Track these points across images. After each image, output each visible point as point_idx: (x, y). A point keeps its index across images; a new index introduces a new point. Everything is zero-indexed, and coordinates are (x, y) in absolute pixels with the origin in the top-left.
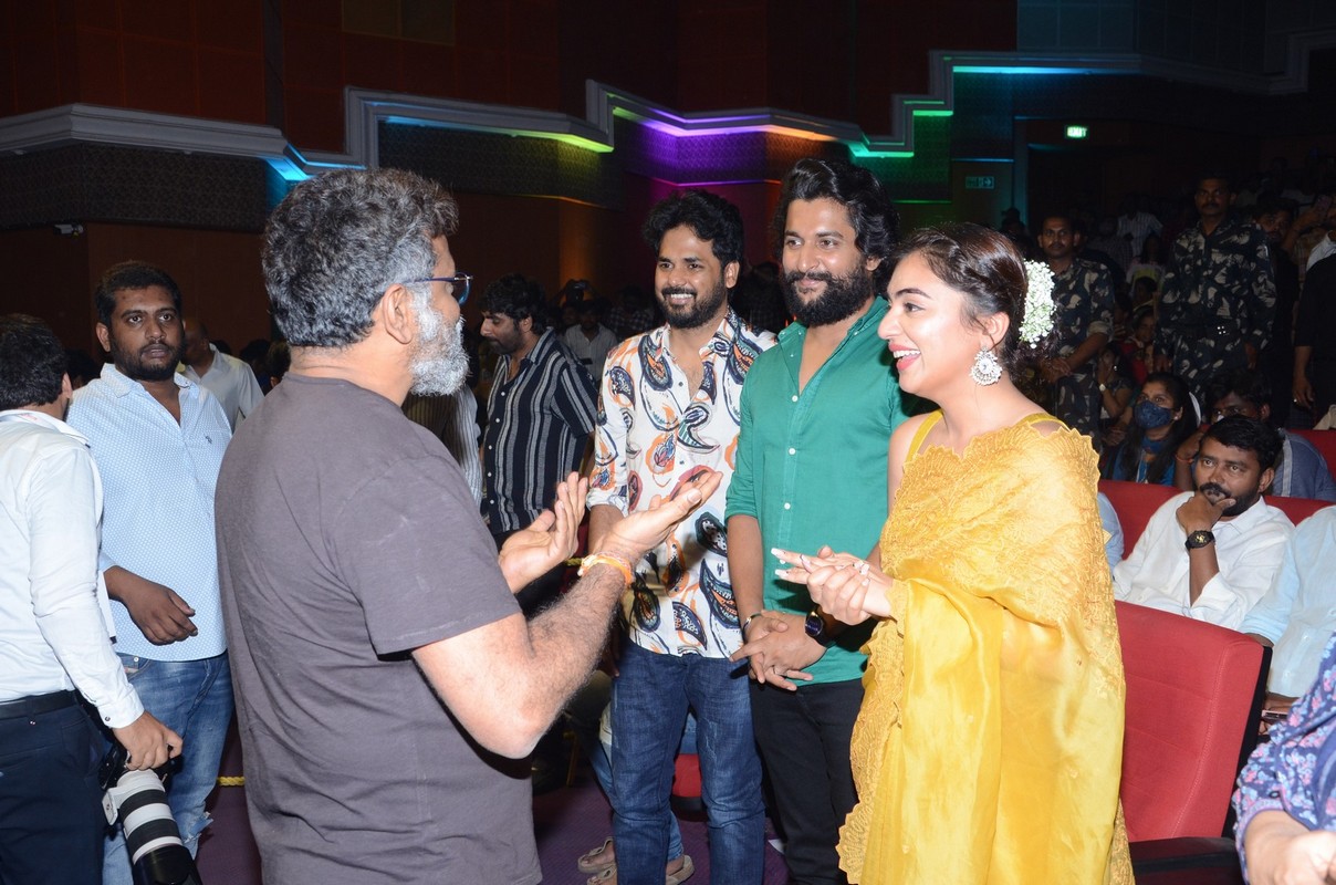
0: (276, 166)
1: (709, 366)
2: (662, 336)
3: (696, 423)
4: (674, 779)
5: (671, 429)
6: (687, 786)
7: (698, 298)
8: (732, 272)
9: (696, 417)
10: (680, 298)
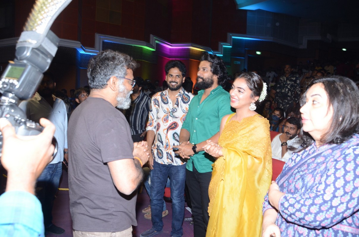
4: (164, 193)
5: (168, 113)
6: (168, 195)
7: (178, 84)
8: (184, 79)
9: (174, 111)
10: (173, 84)
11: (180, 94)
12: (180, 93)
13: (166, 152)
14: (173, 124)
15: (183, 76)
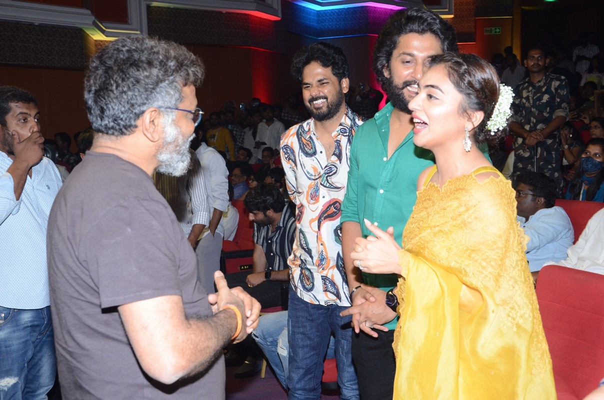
0: (88, 32)
1: (338, 142)
2: (309, 124)
3: (330, 174)
5: (317, 179)
7: (329, 100)
9: (330, 171)
11: (342, 127)
12: (341, 125)
13: (322, 276)
14: (330, 206)
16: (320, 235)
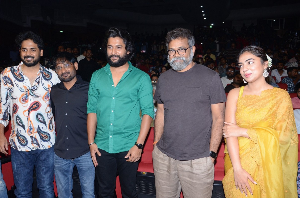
5: (26, 92)
7: (35, 59)
8: (42, 52)
9: (34, 89)
10: (29, 59)
11: (41, 70)
13: (31, 137)
15: (40, 48)
16: (29, 117)
